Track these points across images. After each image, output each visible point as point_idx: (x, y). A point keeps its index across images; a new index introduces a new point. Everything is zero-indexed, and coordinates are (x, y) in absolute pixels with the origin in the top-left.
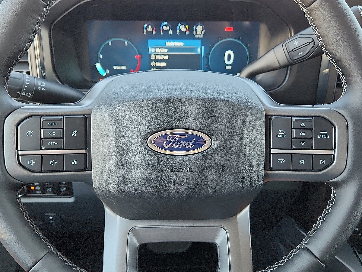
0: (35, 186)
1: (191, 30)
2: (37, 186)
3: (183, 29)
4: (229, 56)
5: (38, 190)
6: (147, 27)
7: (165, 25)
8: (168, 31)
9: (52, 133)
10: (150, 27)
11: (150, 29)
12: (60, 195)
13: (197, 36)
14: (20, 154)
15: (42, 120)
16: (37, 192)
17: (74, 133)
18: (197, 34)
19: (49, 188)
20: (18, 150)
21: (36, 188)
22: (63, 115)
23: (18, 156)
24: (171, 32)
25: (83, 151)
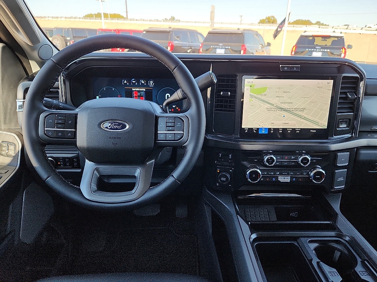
0: (60, 162)
1: (147, 83)
2: (61, 162)
3: (143, 82)
4: (168, 96)
5: (62, 164)
6: (124, 81)
7: (133, 80)
8: (135, 83)
9: (60, 121)
10: (125, 81)
11: (125, 82)
12: (74, 168)
13: (150, 86)
14: (45, 129)
15: (56, 115)
16: (61, 166)
17: (70, 122)
18: (150, 85)
19: (68, 163)
20: (45, 128)
21: (61, 163)
22: (66, 114)
23: (45, 130)
24: (136, 84)
25: (74, 130)
